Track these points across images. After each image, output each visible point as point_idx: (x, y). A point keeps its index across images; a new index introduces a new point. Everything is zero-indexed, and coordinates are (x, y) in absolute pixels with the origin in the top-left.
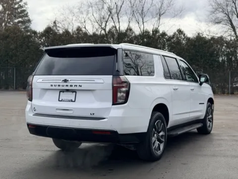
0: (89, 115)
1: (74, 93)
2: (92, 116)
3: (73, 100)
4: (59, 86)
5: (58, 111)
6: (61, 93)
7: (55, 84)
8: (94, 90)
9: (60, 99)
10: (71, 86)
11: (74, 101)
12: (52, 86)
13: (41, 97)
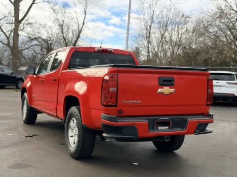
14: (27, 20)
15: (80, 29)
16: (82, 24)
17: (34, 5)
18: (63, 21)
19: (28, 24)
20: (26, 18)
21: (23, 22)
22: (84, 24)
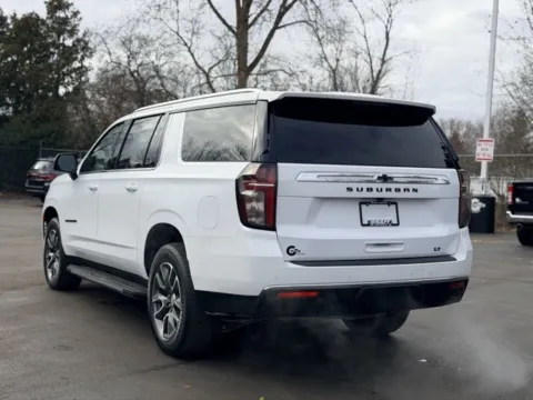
0: (431, 252)
1: (393, 207)
2: (438, 253)
3: (395, 222)
4: (370, 190)
5: (369, 249)
6: (364, 207)
7: (360, 186)
8: (434, 199)
9: (365, 222)
10: (398, 190)
11: (398, 224)
12: (350, 189)
13: (310, 218)
14: (263, 66)
15: (375, 74)
16: (380, 62)
17: (277, 31)
18: (338, 60)
19: (265, 74)
20: (262, 61)
21: (255, 70)
22: (383, 61)
